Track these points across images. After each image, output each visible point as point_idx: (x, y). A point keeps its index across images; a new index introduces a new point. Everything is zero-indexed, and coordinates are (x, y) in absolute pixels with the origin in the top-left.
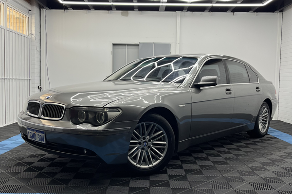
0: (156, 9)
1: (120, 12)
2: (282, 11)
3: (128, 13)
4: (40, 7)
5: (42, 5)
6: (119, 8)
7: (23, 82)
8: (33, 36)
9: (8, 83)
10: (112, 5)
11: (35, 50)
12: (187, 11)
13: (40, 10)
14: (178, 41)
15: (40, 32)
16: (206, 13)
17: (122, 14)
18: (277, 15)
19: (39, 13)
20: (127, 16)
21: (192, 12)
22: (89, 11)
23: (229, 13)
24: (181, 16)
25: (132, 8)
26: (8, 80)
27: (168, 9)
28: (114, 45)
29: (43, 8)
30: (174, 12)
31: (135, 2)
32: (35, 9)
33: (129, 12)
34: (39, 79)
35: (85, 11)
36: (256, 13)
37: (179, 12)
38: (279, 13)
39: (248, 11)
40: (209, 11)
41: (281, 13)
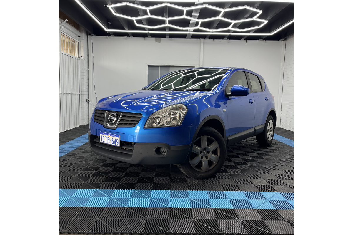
0: (184, 36)
1: (154, 38)
2: (285, 40)
3: (160, 40)
4: (88, 34)
5: (89, 32)
6: (153, 36)
7: (75, 97)
8: (82, 58)
9: (63, 97)
10: (148, 33)
11: (84, 70)
12: (209, 39)
13: (88, 36)
14: (201, 64)
15: (88, 55)
16: (224, 41)
17: (156, 41)
19: (87, 39)
20: (160, 42)
21: (213, 40)
22: (128, 37)
23: (243, 41)
24: (204, 43)
25: (164, 36)
26: (63, 95)
27: (194, 37)
28: (149, 66)
29: (90, 34)
30: (198, 40)
31: (167, 31)
32: (84, 36)
33: (162, 39)
34: (87, 94)
35: (125, 38)
36: (264, 41)
37: (202, 40)
38: (283, 41)
39: (258, 39)
40: (227, 39)
41: (285, 41)
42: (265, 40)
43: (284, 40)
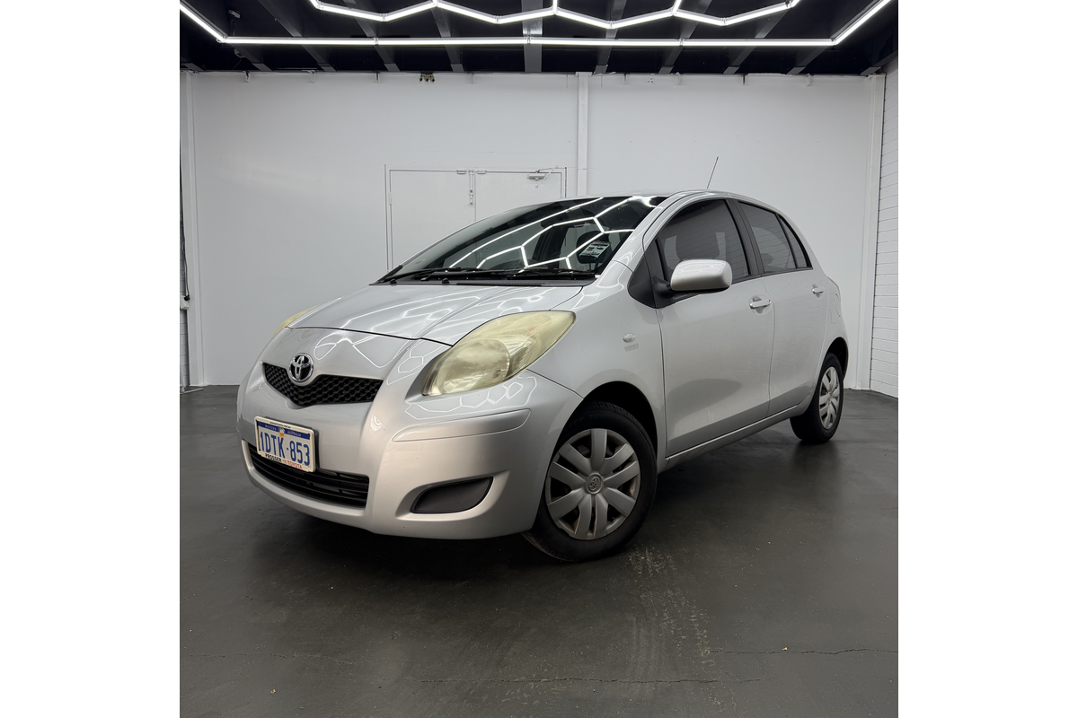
2: (883, 70)
12: (608, 70)
14: (583, 164)
16: (664, 83)
18: (871, 81)
21: (621, 76)
22: (320, 75)
23: (730, 80)
24: (591, 89)
27: (551, 60)
30: (570, 77)
31: (446, 38)
33: (438, 76)
35: (307, 76)
36: (808, 78)
37: (584, 76)
38: (875, 76)
39: (785, 71)
40: (673, 72)
41: (882, 76)
42: (813, 73)
43: (878, 72)
